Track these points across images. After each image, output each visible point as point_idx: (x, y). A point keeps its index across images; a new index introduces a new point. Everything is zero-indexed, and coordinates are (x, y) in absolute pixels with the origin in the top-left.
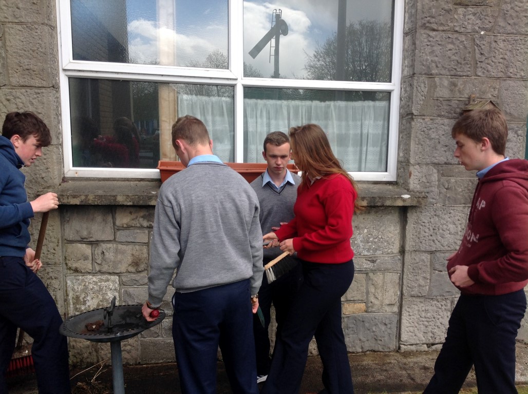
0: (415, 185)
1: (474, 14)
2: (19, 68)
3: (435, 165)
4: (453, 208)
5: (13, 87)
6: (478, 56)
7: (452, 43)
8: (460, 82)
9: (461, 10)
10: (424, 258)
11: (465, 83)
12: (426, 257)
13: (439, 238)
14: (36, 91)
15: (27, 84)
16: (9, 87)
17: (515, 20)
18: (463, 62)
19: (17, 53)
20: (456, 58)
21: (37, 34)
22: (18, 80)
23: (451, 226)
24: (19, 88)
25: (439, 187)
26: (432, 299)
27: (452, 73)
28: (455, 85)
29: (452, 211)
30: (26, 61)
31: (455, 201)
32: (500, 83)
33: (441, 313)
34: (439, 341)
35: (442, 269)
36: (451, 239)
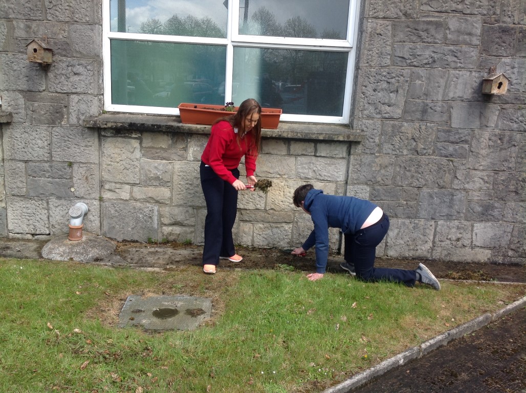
3: (21, 91)
4: (39, 127)
6: (47, 3)
8: (34, 25)
10: (19, 165)
11: (38, 25)
13: (30, 150)
18: (35, 9)
20: (30, 6)
23: (39, 141)
25: (26, 109)
26: (31, 199)
27: (27, 17)
28: (29, 27)
29: (38, 129)
31: (40, 122)
32: (69, 27)
33: (40, 211)
34: (40, 233)
35: (35, 175)
36: (41, 152)
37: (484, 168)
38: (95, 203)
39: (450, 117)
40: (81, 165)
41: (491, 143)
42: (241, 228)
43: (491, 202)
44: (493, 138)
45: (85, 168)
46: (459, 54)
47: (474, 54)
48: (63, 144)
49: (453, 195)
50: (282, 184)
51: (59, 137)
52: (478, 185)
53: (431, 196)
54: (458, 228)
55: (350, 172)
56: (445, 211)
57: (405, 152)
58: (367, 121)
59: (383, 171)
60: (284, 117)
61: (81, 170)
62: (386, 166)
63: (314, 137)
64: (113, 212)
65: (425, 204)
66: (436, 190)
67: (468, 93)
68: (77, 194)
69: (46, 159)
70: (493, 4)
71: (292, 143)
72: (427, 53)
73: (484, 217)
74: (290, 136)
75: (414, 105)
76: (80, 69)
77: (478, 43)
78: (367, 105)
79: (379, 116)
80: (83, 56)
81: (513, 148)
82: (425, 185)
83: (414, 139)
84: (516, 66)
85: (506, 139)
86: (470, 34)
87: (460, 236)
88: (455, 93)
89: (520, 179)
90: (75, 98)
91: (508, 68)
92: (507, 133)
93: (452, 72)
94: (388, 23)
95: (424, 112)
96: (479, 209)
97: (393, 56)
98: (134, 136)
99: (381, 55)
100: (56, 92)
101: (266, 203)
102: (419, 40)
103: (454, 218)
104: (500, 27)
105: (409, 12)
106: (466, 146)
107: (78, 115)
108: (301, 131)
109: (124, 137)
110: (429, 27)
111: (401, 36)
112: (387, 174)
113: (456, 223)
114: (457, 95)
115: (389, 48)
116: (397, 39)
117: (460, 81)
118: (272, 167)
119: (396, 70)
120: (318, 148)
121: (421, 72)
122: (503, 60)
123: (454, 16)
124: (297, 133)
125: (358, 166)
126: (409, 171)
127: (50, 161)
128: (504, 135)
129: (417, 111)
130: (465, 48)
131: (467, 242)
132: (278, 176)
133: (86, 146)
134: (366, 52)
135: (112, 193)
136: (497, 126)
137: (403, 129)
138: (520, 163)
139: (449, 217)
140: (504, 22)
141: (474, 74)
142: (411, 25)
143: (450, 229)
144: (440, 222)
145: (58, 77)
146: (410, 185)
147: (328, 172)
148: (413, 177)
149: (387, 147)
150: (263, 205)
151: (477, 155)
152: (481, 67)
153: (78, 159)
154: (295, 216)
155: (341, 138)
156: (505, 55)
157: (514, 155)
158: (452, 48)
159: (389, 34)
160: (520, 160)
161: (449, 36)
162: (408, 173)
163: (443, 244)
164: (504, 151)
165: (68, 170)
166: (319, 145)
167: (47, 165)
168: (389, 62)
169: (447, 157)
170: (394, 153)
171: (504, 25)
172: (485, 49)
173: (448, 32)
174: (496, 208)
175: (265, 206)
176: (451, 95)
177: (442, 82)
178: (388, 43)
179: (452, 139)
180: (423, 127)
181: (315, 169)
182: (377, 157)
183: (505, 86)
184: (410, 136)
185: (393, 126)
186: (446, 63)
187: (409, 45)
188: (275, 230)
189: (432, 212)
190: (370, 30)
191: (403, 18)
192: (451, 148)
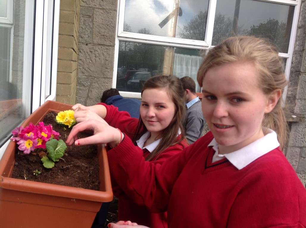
0: (297, 110)
2: (99, 34)
5: (94, 44)
12: (298, 150)
14: (107, 48)
15: (102, 43)
16: (92, 45)
19: (99, 26)
21: (110, 16)
22: (98, 41)
24: (98, 45)
30: (103, 30)
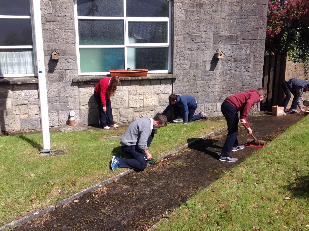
1: (53, 24)
3: (46, 70)
6: (56, 37)
7: (47, 33)
8: (51, 45)
9: (48, 23)
11: (53, 45)
13: (50, 93)
17: (68, 25)
18: (51, 39)
20: (49, 38)
23: (54, 89)
25: (48, 77)
26: (51, 112)
27: (48, 42)
28: (49, 46)
29: (53, 85)
31: (54, 81)
32: (65, 45)
33: (55, 117)
34: (55, 125)
35: (52, 102)
36: (55, 93)
37: (219, 84)
38: (77, 111)
39: (206, 67)
40: (72, 97)
41: (220, 75)
42: (135, 115)
43: (222, 95)
44: (220, 73)
45: (73, 98)
46: (206, 46)
47: (211, 45)
48: (64, 89)
49: (209, 94)
50: (149, 96)
51: (62, 87)
52: (217, 90)
53: (202, 95)
54: (212, 105)
55: (173, 89)
56: (207, 100)
57: (192, 81)
58: (178, 71)
59: (185, 88)
60: (149, 72)
61: (72, 99)
62: (186, 86)
63: (160, 78)
64: (84, 114)
65: (200, 99)
66: (203, 93)
67: (211, 59)
68: (70, 108)
69: (57, 96)
70: (216, 28)
71: (152, 81)
72: (196, 46)
73: (220, 100)
74: (152, 78)
75: (193, 64)
76: (70, 60)
77: (212, 41)
78: (177, 65)
79: (182, 69)
80: (71, 55)
81: (227, 76)
82: (200, 91)
83: (194, 76)
84: (225, 48)
85: (224, 73)
86: (209, 39)
87: (213, 108)
88: (206, 59)
89: (231, 86)
90: (68, 71)
91: (223, 49)
92: (225, 71)
93: (205, 52)
94: (182, 37)
95: (197, 66)
96: (218, 98)
97: (185, 48)
98: (92, 84)
99: (180, 48)
100: (61, 70)
101: (144, 104)
102: (193, 42)
103: (210, 102)
104: (219, 36)
105: (189, 32)
106: (212, 77)
107: (70, 78)
108: (155, 76)
109: (88, 85)
110: (196, 37)
111: (187, 41)
112: (186, 89)
113: (211, 104)
114: (207, 60)
115: (183, 45)
116: (185, 42)
117: (208, 55)
118: (145, 91)
119: (186, 53)
120: (161, 82)
121: (195, 52)
122: (221, 46)
123: (203, 33)
124: (154, 77)
125: (176, 87)
126: (194, 87)
127: (59, 96)
128: (224, 72)
129: (194, 66)
130: (208, 43)
131: (215, 110)
132: (148, 94)
133: (73, 89)
134: (175, 47)
135: (84, 106)
136: (221, 69)
137: (190, 73)
138: (230, 81)
139: (208, 102)
140: (220, 34)
141: (212, 52)
142: (190, 37)
143: (209, 106)
144: (206, 104)
145: (61, 64)
146: (194, 92)
147: (166, 90)
148: (195, 89)
149: (185, 79)
150: (143, 105)
151: (216, 80)
152: (214, 49)
153: (70, 95)
154: (155, 108)
155: (170, 78)
156: (221, 45)
157: (228, 78)
158: (204, 44)
159: (183, 40)
160: (230, 80)
161: (203, 40)
162: (193, 88)
163: (207, 112)
164: (224, 77)
165: (67, 99)
166: (161, 81)
167: (57, 98)
168: (183, 50)
169: (205, 81)
170: (188, 81)
171: (220, 35)
172: (215, 43)
173: (202, 38)
174: (224, 97)
175: (144, 105)
176: (205, 60)
177: (202, 56)
178: (183, 44)
179: (207, 74)
180: (197, 71)
181: (161, 89)
182: (182, 83)
183: (223, 55)
184: (193, 75)
185: (187, 72)
186: (202, 49)
187: (189, 44)
188: (148, 114)
189: (203, 101)
190: (176, 39)
191: (187, 34)
192: (207, 78)
